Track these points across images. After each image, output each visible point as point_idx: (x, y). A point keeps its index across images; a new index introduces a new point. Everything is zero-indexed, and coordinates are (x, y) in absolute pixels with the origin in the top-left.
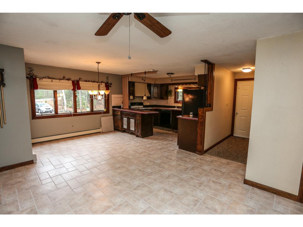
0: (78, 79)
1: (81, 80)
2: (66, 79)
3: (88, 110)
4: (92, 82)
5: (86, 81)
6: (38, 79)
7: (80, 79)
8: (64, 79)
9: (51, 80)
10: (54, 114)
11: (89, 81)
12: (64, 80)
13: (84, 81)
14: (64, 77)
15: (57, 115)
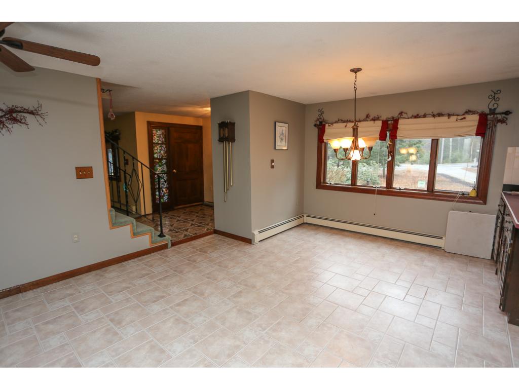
0: (396, 115)
1: (404, 115)
2: (371, 118)
3: (423, 185)
4: (434, 116)
5: (417, 117)
6: (327, 125)
7: (401, 113)
8: (367, 119)
9: (345, 124)
10: (349, 185)
11: (425, 116)
12: (367, 121)
13: (411, 118)
14: (368, 116)
15: (353, 188)
